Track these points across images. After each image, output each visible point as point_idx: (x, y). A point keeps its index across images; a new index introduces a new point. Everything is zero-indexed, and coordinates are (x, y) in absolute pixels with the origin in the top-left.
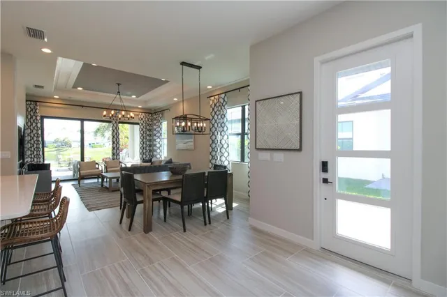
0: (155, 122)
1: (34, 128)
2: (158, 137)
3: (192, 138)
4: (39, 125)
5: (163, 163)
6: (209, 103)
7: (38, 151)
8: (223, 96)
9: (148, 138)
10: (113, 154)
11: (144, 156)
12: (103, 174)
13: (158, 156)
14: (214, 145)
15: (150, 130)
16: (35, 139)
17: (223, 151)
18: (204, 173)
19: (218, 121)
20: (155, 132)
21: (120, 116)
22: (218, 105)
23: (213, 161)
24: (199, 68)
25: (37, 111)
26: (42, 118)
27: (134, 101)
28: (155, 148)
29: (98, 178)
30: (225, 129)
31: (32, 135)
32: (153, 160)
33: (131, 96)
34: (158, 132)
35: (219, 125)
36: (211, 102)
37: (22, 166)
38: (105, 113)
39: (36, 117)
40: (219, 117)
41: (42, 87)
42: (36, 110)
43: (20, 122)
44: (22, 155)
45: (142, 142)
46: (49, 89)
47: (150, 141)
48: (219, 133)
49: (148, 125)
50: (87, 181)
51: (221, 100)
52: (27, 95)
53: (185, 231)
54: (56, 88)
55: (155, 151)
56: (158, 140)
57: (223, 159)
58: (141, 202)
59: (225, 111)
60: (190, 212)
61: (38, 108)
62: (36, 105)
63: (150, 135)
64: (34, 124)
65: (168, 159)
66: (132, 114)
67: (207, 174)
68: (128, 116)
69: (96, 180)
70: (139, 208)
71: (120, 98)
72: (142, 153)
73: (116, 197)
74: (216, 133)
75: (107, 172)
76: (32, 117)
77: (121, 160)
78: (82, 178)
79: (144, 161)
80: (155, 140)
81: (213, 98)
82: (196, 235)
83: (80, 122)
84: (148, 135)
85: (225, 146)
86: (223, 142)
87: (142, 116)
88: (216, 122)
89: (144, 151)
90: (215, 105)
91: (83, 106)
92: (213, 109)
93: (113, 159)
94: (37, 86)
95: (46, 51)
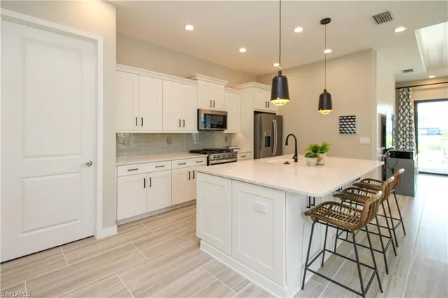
1: (406, 115)
4: (412, 111)
7: (411, 138)
16: (407, 125)
25: (410, 97)
26: (416, 103)
31: (405, 122)
37: (384, 152)
39: (409, 103)
41: (411, 70)
42: (408, 96)
43: (386, 110)
46: (420, 70)
54: (427, 68)
61: (411, 93)
62: (409, 91)
64: (407, 111)
76: (404, 104)
94: (405, 71)
95: (400, 30)
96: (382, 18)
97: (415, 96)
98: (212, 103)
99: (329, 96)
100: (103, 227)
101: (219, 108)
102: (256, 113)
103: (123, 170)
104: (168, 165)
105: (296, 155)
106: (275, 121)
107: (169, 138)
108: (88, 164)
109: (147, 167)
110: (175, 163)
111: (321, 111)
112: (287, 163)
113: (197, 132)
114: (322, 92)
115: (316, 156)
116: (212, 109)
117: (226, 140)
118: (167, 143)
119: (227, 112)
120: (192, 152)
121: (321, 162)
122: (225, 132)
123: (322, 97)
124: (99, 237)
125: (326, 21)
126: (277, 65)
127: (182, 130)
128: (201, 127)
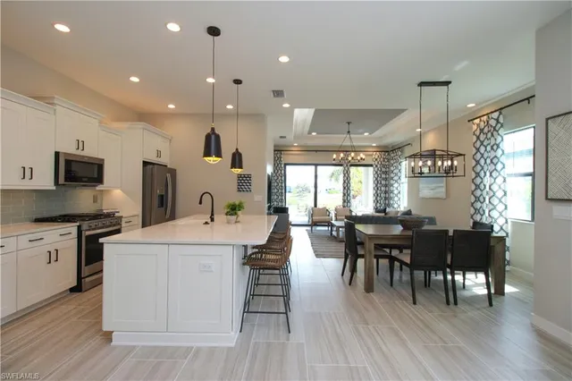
0: (392, 162)
1: (279, 175)
2: (396, 181)
3: (442, 182)
4: (283, 172)
5: (399, 215)
6: (472, 128)
7: (282, 196)
8: (495, 115)
9: (383, 182)
10: (344, 201)
11: (378, 205)
12: (333, 222)
13: (396, 206)
14: (478, 193)
15: (386, 173)
16: (280, 184)
17: (495, 201)
18: (447, 232)
19: (485, 156)
20: (392, 175)
21: (350, 158)
22: (486, 130)
23: (478, 218)
24: (447, 83)
25: (282, 159)
26: (286, 165)
27: (367, 139)
28: (392, 195)
29: (328, 226)
30: (499, 166)
31: (278, 182)
32: (388, 210)
33: (363, 133)
34: (396, 174)
35: (488, 161)
36: (475, 127)
37: (269, 208)
38: (335, 156)
39: (281, 165)
40: (489, 148)
41: (285, 137)
43: (269, 170)
44: (269, 200)
45: (377, 188)
46: (290, 137)
47: (386, 186)
48: (488, 174)
49: (384, 166)
50: (319, 228)
51: (493, 123)
52: (275, 146)
53: (415, 303)
54: (295, 137)
55: (391, 198)
56: (396, 185)
57: (495, 214)
58: (362, 256)
59: (499, 139)
60: (427, 283)
61: (282, 156)
62: (281, 154)
63: (386, 179)
64: (279, 172)
65: (406, 210)
66: (362, 155)
67: (451, 234)
68: (359, 158)
69: (326, 228)
70: (360, 262)
71: (350, 138)
72: (376, 201)
73: (341, 247)
74: (482, 174)
75: (336, 220)
76: (278, 165)
77: (352, 209)
78: (314, 224)
79: (377, 210)
80: (392, 185)
81: (477, 121)
82: (429, 312)
83: (314, 167)
84: (383, 179)
85: (499, 194)
86: (495, 187)
87: (376, 155)
88: (482, 156)
89: (379, 198)
90: (482, 130)
91: (316, 151)
92: (478, 138)
93: (344, 207)
94: (281, 137)
95: (286, 105)
96: (278, 94)
97: (285, 159)
98: (80, 144)
99: (240, 155)
101: (90, 152)
102: (145, 164)
104: (10, 244)
105: (212, 215)
106: (168, 175)
110: (24, 240)
111: (233, 170)
112: (206, 223)
113: (54, 188)
114: (234, 151)
115: (236, 214)
116: (79, 152)
117: (95, 201)
119: (103, 160)
120: (39, 220)
122: (100, 187)
123: (234, 155)
125: (238, 82)
126: (171, 106)
127: (28, 185)
128: (62, 180)
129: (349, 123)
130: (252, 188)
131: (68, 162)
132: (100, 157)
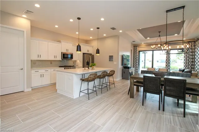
1: (136, 55)
4: (138, 54)
15: (193, 52)
31: (136, 58)
45: (186, 60)
47: (193, 59)
63: (193, 55)
71: (160, 38)
76: (136, 52)
79: (180, 70)
95: (121, 31)
96: (113, 29)
97: (139, 49)
98: (67, 50)
99: (99, 50)
100: (27, 88)
102: (84, 54)
103: (33, 71)
104: (49, 70)
107: (51, 62)
108: (21, 69)
109: (42, 71)
110: (52, 70)
111: (97, 54)
112: (85, 69)
113: (61, 60)
114: (97, 49)
116: (67, 52)
117: (74, 63)
118: (50, 63)
120: (60, 67)
121: (94, 68)
122: (73, 60)
123: (97, 50)
124: (25, 91)
125: (98, 28)
126: (91, 38)
127: (55, 59)
128: (62, 58)
129: (159, 32)
130: (113, 60)
131: (64, 54)
132: (72, 53)
